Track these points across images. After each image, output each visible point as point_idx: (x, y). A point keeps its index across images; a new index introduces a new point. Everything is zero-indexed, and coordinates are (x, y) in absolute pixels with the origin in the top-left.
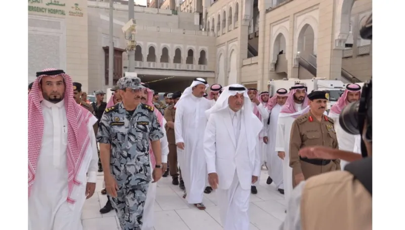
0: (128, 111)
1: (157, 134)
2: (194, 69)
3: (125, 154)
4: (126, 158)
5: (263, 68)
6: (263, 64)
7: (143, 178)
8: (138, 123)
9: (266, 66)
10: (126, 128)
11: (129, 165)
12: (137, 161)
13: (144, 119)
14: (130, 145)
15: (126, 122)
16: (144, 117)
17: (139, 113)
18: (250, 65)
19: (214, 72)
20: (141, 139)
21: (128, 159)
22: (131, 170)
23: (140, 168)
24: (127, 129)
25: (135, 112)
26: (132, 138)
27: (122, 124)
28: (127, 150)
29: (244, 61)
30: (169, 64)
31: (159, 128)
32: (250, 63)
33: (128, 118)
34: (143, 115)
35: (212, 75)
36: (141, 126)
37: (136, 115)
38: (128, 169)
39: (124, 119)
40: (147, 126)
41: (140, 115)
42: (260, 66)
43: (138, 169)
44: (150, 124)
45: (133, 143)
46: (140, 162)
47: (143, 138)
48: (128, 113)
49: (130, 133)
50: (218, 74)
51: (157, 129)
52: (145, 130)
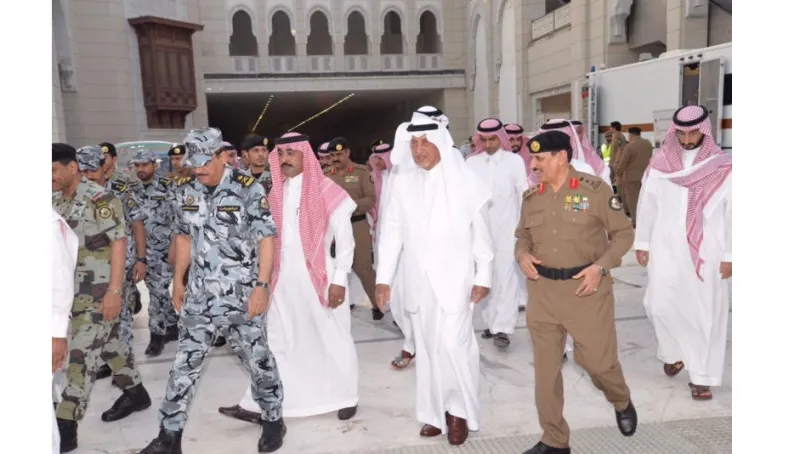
0: (207, 187)
1: (260, 228)
2: (406, 68)
3: (201, 261)
4: (203, 268)
5: (587, 40)
6: (587, 23)
7: (234, 306)
8: (219, 209)
9: (597, 30)
10: (201, 216)
11: (208, 281)
12: (222, 275)
13: (232, 201)
14: (207, 247)
15: (203, 205)
16: (232, 198)
17: (224, 190)
18: (549, 35)
19: (462, 72)
20: (226, 236)
21: (206, 270)
22: (214, 289)
23: (228, 288)
24: (203, 219)
25: (218, 190)
26: (210, 235)
27: (195, 209)
28: (204, 255)
29: (534, 26)
30: (332, 58)
31: (265, 217)
32: (550, 29)
33: (206, 199)
34: (230, 193)
35: (456, 81)
36: (224, 215)
37: (218, 194)
38: (207, 286)
39: (199, 200)
40: (237, 214)
41: (226, 194)
42: (577, 32)
43: (226, 288)
44: (243, 209)
45: (212, 244)
46: (227, 277)
47: (229, 235)
48: (206, 189)
49: (207, 227)
50: (474, 76)
51: (258, 219)
52: (233, 221)
